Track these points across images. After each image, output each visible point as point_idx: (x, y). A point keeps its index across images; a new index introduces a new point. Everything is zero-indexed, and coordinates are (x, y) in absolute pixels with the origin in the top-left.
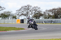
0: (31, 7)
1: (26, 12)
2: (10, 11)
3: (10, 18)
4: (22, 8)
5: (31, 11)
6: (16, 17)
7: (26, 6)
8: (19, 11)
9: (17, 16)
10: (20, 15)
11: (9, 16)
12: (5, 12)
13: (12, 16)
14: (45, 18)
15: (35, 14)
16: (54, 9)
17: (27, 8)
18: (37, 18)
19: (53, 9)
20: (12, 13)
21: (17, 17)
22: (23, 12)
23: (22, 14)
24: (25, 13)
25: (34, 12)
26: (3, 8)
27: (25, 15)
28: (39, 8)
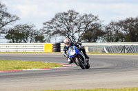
0: (78, 16)
1: (65, 27)
2: (29, 24)
3: (30, 39)
4: (56, 17)
5: (76, 24)
6: (43, 37)
7: (67, 12)
8: (51, 25)
9: (45, 35)
10: (53, 34)
11: (27, 35)
12: (17, 27)
13: (34, 36)
14: (109, 41)
15: (86, 32)
16: (130, 21)
17: (69, 17)
18: (90, 42)
19: (128, 21)
20: (34, 29)
21: (46, 37)
22: (59, 26)
23: (58, 32)
24: (63, 28)
25: (85, 26)
26: (14, 16)
27: (63, 34)
28: (96, 17)
